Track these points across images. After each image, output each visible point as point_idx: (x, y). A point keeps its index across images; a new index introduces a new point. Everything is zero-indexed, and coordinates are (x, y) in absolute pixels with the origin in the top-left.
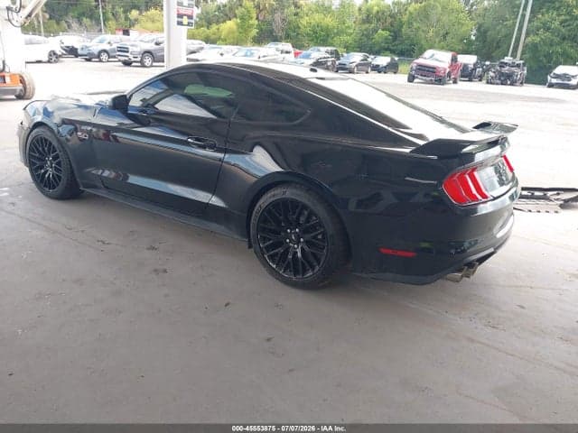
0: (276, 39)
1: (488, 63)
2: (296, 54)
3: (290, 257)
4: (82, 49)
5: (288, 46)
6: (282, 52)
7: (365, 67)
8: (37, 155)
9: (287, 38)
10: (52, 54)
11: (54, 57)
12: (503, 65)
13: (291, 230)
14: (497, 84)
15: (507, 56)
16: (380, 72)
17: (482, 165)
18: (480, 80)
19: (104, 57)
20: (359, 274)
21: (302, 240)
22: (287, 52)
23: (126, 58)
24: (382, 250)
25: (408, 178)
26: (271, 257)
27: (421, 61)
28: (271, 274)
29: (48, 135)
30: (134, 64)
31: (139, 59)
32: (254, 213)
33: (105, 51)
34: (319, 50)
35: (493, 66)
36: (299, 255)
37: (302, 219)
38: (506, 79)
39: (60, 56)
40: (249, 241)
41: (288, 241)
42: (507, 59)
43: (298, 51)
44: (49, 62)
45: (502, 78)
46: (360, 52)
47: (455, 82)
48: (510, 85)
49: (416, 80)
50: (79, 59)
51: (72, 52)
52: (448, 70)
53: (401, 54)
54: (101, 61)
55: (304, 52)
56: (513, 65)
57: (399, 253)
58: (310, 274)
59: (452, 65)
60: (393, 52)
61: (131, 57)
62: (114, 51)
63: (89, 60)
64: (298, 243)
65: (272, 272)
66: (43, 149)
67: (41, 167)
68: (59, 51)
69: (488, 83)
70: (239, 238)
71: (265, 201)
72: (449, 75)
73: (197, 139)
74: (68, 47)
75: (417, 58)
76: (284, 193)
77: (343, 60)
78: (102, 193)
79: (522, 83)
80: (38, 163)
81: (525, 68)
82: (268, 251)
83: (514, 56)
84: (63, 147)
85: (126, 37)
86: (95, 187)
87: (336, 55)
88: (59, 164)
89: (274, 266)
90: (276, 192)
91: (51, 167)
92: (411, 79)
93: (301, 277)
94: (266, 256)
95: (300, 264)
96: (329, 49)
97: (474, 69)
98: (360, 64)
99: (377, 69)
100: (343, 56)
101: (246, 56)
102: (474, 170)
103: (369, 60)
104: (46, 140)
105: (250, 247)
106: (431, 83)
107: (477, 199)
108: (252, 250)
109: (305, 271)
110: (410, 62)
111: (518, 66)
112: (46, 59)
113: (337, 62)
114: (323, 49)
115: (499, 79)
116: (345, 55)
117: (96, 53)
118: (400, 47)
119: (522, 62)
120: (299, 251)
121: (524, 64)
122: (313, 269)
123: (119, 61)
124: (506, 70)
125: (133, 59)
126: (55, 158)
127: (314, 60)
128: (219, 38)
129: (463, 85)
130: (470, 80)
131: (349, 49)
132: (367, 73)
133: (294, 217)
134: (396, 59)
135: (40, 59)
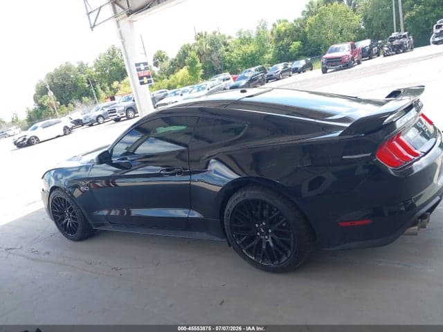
0: (218, 73)
1: (380, 42)
2: (234, 79)
3: (264, 247)
4: (85, 119)
5: (227, 75)
6: (224, 80)
7: (287, 72)
8: (58, 211)
9: (225, 69)
10: (66, 128)
11: (67, 131)
12: (392, 40)
13: (259, 225)
14: (393, 55)
15: (393, 32)
16: (299, 73)
17: (405, 128)
18: (378, 56)
19: (101, 120)
20: (326, 249)
21: (270, 231)
22: (228, 79)
23: (116, 117)
24: (340, 224)
25: (344, 157)
26: (249, 251)
27: (328, 55)
28: (252, 264)
29: (61, 195)
30: (122, 119)
31: (125, 115)
32: (225, 217)
33: (100, 116)
34: (250, 71)
35: (385, 43)
36: (271, 244)
37: (265, 213)
38: (398, 49)
39: (72, 128)
40: (228, 240)
41: (258, 234)
42: (394, 35)
43: (235, 76)
44: (65, 134)
45: (395, 49)
46: (281, 62)
47: (359, 63)
48: (403, 52)
49: (329, 71)
50: (85, 126)
51: (78, 123)
52: (351, 56)
53: (312, 55)
54: (99, 124)
55: (239, 75)
56: (400, 38)
57: (357, 223)
58: (284, 258)
59: (352, 51)
60: (306, 55)
61: (119, 114)
62: (106, 114)
63: (91, 125)
64: (268, 234)
65: (253, 263)
66: (61, 206)
67: (63, 219)
68: (70, 125)
69: (385, 56)
70: (219, 239)
71: (231, 206)
72: (353, 59)
73: (167, 170)
74: (75, 121)
75: (325, 54)
76: (245, 195)
77: (269, 73)
78: (109, 228)
79: (412, 48)
80: (60, 217)
81: (410, 37)
82: (245, 247)
83: (398, 30)
84: (73, 201)
85: (113, 102)
86: (103, 225)
87: (264, 70)
88: (74, 214)
89: (253, 258)
90: (238, 196)
91: (70, 217)
92: (325, 71)
93: (277, 262)
94: (244, 251)
95: (274, 252)
96: (257, 67)
97: (371, 49)
98: (283, 72)
99: (296, 71)
100: (269, 69)
101: (198, 91)
102: (399, 135)
103: (289, 66)
104: (61, 198)
105: (230, 245)
106: (340, 69)
107: (411, 159)
108: (232, 247)
109: (279, 257)
110: (320, 58)
111: (405, 37)
112: (62, 133)
113: (266, 76)
114: (253, 69)
115: (393, 51)
116: (270, 68)
117: (95, 119)
118: (309, 50)
119: (406, 33)
120: (270, 240)
121: (409, 34)
122: (286, 253)
123: (112, 120)
124: (396, 42)
125: (120, 116)
126: (71, 210)
127: (249, 79)
128: (178, 84)
129: (366, 64)
130: (370, 58)
131: (272, 63)
132: (290, 76)
133: (258, 213)
134: (309, 59)
135: (58, 135)
